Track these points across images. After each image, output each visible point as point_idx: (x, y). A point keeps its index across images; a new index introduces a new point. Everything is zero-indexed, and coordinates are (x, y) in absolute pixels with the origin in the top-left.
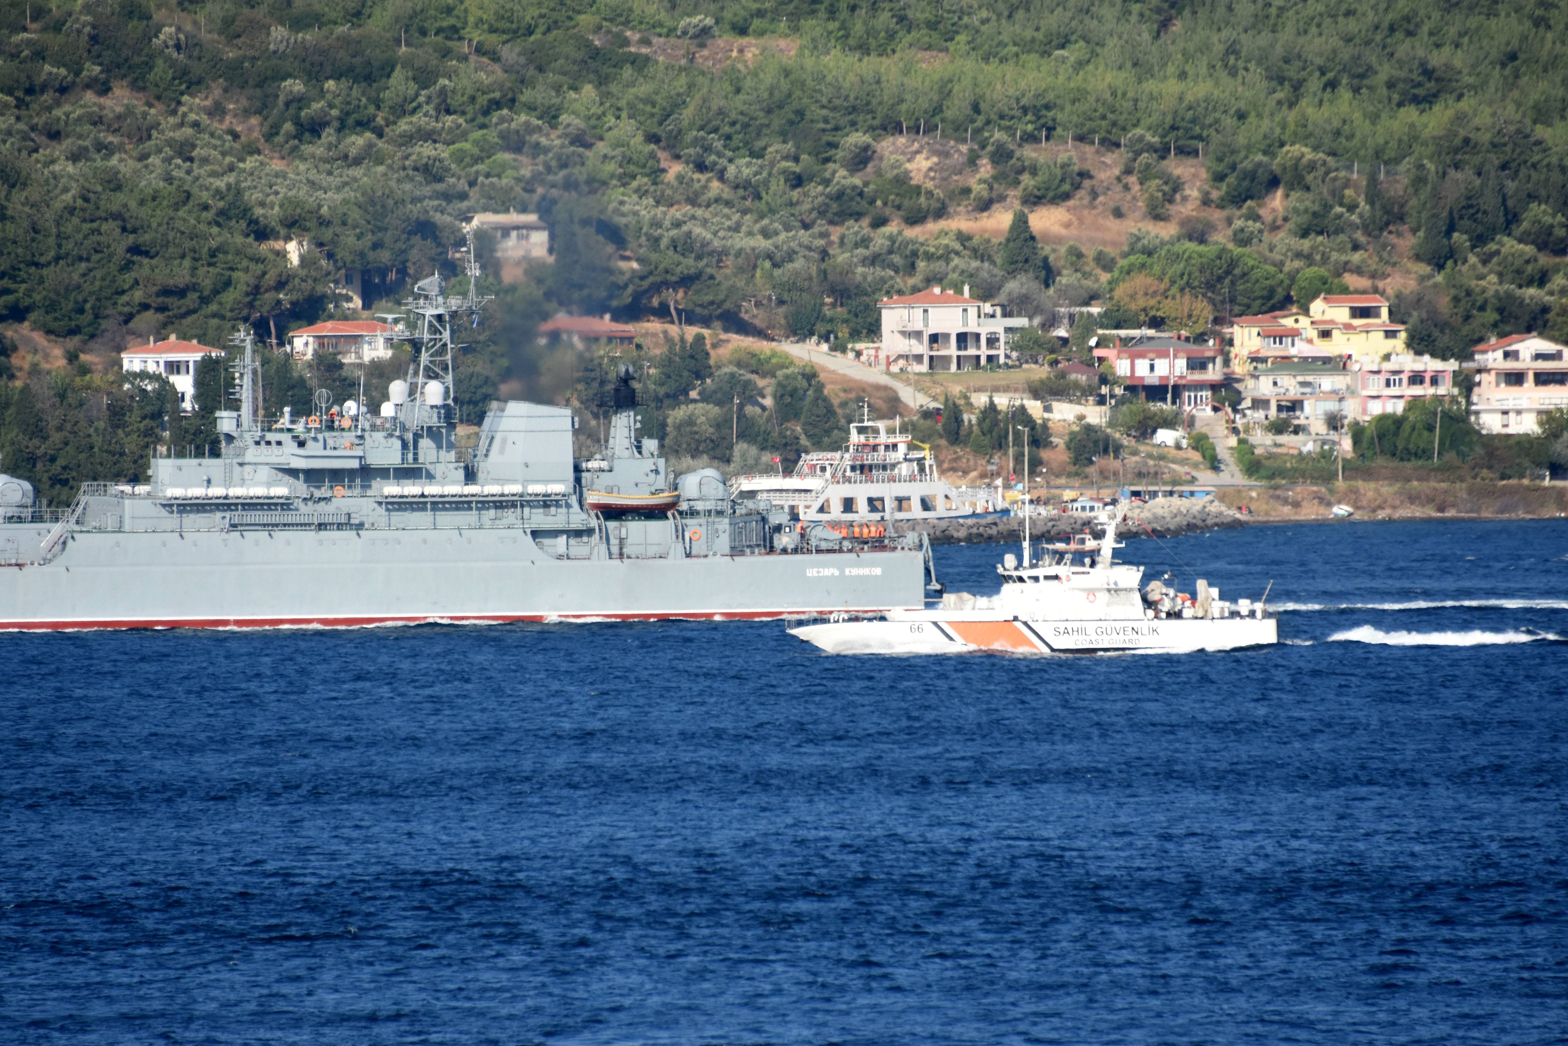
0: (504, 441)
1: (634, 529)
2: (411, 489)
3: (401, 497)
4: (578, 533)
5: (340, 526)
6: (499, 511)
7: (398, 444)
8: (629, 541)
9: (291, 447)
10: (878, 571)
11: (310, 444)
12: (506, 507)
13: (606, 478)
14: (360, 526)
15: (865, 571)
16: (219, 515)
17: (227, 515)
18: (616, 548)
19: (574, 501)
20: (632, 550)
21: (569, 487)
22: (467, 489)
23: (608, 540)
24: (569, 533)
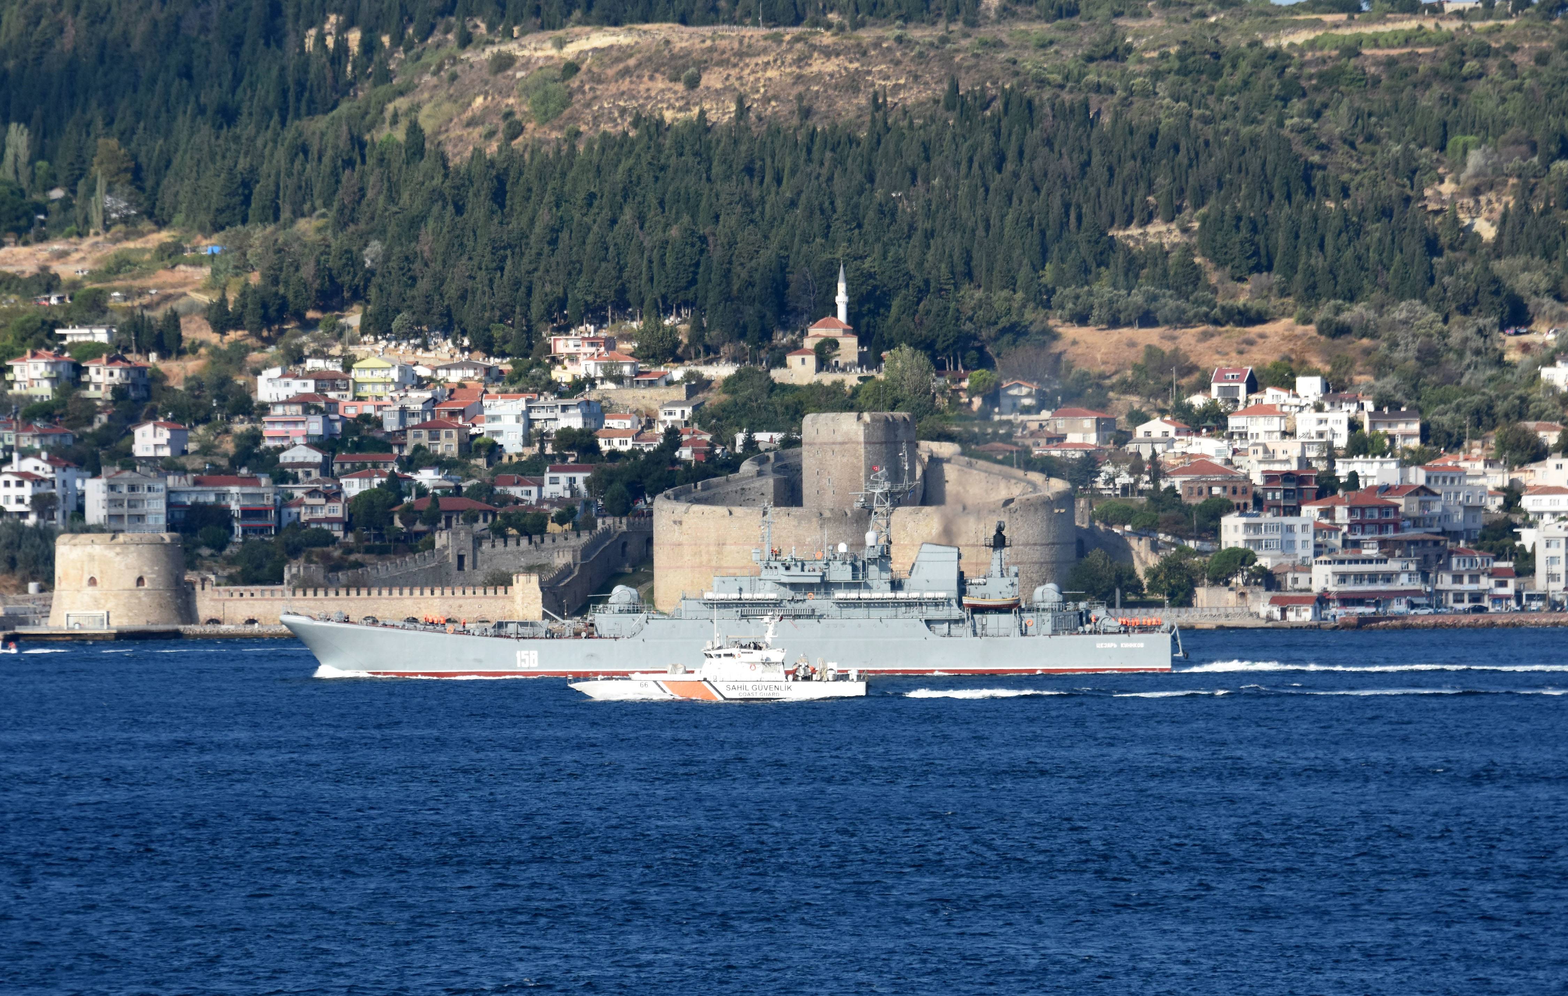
0: (919, 566)
1: (992, 619)
2: (853, 595)
3: (846, 600)
4: (956, 621)
5: (809, 617)
6: (908, 608)
7: (850, 568)
8: (988, 626)
9: (782, 570)
10: (1142, 645)
11: (793, 568)
12: (913, 606)
13: (982, 589)
14: (821, 616)
15: (1134, 645)
16: (735, 610)
17: (739, 610)
18: (979, 631)
19: (954, 602)
20: (989, 632)
21: (954, 594)
22: (891, 595)
23: (974, 626)
24: (950, 622)
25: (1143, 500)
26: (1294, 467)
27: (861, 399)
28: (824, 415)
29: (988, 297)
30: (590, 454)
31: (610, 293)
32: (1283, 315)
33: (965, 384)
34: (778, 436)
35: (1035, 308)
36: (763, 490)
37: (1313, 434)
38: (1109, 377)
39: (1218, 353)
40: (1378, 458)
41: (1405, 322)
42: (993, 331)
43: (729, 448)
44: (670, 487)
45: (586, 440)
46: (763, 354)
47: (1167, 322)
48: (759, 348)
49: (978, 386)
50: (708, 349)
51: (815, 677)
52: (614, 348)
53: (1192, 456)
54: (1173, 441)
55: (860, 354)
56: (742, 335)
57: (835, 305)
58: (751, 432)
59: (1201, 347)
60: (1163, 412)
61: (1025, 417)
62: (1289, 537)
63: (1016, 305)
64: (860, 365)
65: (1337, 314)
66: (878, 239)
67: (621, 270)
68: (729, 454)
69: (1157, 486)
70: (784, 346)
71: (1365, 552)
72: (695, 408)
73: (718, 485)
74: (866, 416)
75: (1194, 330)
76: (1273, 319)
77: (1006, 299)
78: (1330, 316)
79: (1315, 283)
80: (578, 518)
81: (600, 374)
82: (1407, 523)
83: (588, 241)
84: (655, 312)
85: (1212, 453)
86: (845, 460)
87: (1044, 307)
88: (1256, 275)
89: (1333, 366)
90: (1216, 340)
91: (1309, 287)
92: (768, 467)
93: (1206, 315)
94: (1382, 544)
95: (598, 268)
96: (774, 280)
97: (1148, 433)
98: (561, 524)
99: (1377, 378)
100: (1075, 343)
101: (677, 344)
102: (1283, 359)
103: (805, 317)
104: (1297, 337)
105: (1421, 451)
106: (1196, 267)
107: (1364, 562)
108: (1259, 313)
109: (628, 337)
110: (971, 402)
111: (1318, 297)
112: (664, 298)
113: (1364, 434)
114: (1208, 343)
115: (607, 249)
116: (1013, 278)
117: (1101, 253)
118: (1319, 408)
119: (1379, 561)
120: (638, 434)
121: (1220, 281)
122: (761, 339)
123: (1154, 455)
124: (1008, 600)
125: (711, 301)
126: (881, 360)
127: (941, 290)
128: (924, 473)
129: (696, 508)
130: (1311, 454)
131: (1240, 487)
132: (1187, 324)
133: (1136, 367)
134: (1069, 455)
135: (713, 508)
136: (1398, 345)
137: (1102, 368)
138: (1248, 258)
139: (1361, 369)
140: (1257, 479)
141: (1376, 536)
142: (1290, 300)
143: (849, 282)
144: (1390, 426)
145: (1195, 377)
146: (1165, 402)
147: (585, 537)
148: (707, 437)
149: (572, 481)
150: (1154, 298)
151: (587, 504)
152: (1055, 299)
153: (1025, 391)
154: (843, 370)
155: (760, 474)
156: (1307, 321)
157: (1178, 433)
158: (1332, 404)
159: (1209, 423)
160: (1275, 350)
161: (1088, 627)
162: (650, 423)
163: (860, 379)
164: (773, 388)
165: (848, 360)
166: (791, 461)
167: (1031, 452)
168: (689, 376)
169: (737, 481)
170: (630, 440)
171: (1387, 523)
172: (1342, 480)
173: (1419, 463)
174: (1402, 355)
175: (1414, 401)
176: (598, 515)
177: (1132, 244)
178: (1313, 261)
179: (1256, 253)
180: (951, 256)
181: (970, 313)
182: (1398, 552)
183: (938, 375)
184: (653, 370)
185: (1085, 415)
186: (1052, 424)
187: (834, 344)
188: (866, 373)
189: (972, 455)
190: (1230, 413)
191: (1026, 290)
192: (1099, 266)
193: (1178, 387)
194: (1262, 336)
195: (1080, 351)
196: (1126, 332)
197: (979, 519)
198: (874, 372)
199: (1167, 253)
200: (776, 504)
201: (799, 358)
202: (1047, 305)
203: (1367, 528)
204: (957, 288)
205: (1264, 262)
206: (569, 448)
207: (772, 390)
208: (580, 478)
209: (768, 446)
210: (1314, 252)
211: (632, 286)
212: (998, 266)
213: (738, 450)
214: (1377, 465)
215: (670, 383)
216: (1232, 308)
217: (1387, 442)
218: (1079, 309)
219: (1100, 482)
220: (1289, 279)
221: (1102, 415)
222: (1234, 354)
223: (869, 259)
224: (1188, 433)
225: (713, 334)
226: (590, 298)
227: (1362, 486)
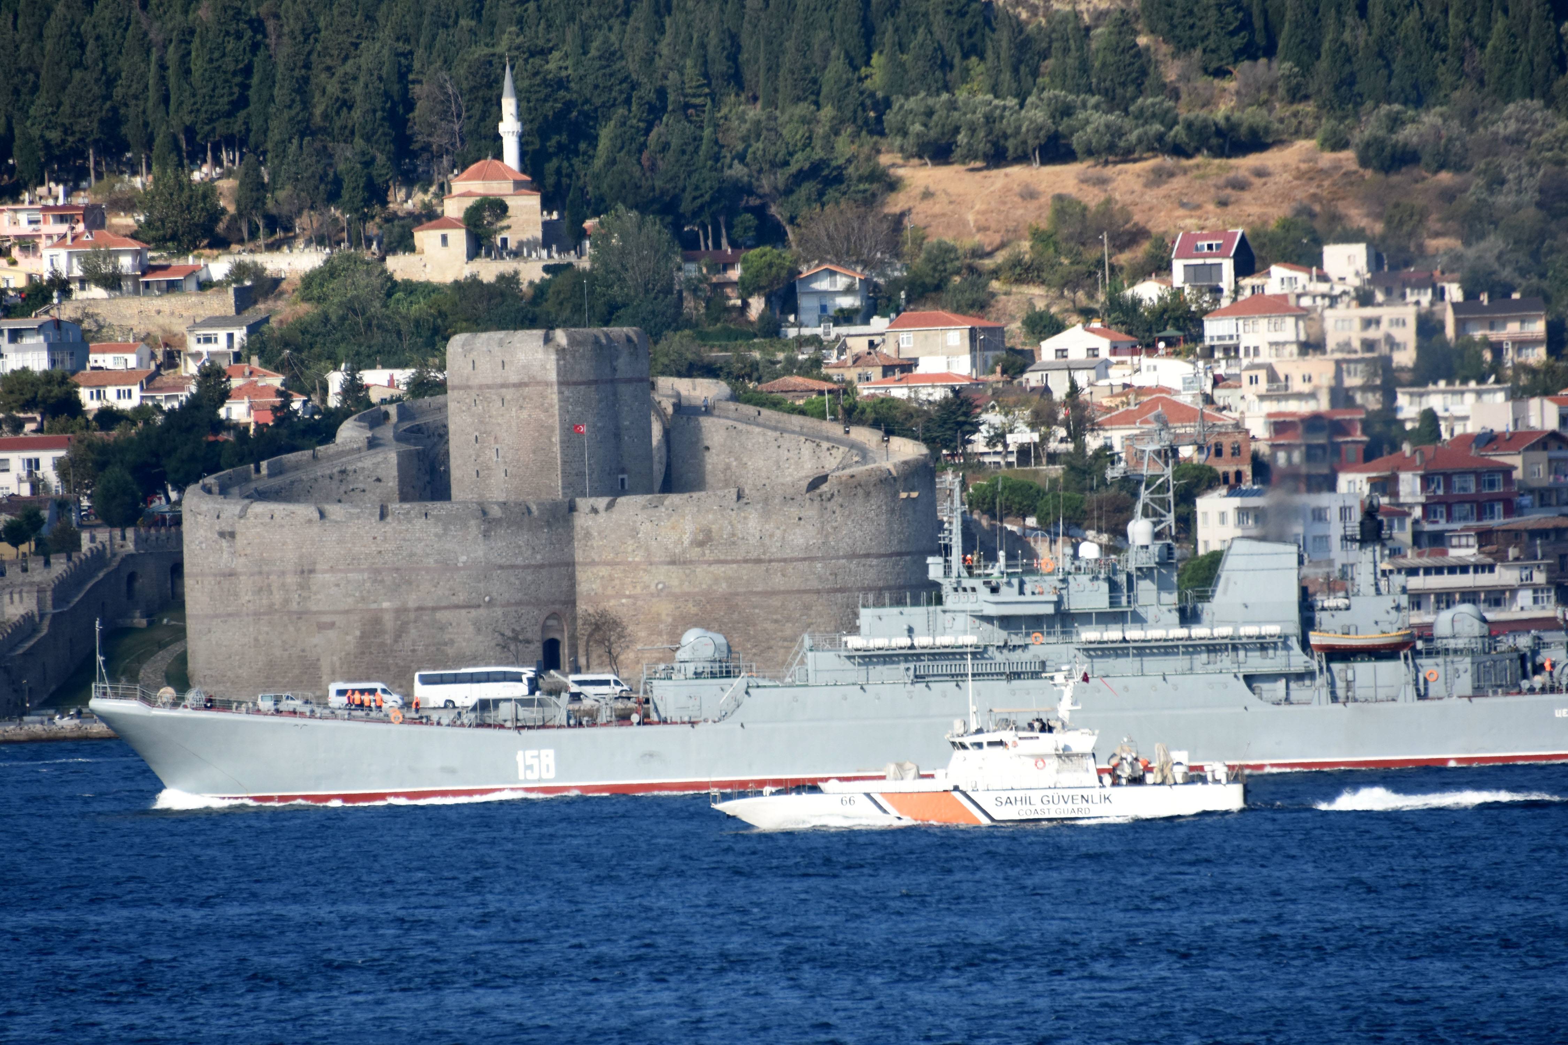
0: (1228, 579)
1: (1363, 670)
2: (1113, 634)
3: (1100, 642)
4: (1300, 677)
5: (1034, 675)
6: (1212, 655)
8: (1358, 683)
9: (984, 593)
11: (1004, 589)
12: (1220, 650)
13: (1343, 618)
16: (903, 666)
17: (911, 666)
18: (1341, 693)
19: (1294, 642)
20: (1359, 693)
21: (1293, 628)
22: (1183, 632)
23: (1332, 684)
24: (1289, 677)
25: (1056, 470)
26: (1323, 405)
27: (549, 306)
28: (484, 336)
29: (772, 118)
30: (63, 418)
31: (90, 125)
32: (1298, 133)
33: (735, 274)
34: (403, 375)
35: (856, 135)
36: (380, 473)
37: (1356, 344)
38: (990, 254)
39: (1183, 205)
40: (1473, 384)
41: (1515, 140)
42: (781, 178)
43: (316, 400)
44: (211, 472)
45: (56, 391)
46: (372, 228)
47: (1090, 153)
48: (365, 218)
49: (758, 274)
50: (273, 223)
51: (1150, 778)
52: (102, 225)
53: (1141, 391)
54: (1107, 364)
55: (546, 225)
56: (333, 197)
57: (499, 138)
58: (353, 371)
59: (1152, 196)
60: (1087, 314)
61: (843, 330)
62: (1319, 529)
63: (820, 131)
64: (546, 243)
65: (1392, 130)
66: (571, 18)
67: (110, 83)
68: (316, 410)
69: (1081, 447)
70: (410, 214)
71: (1453, 553)
72: (253, 329)
73: (297, 467)
74: (561, 336)
75: (1138, 166)
76: (1279, 143)
77: (804, 121)
78: (1381, 133)
79: (1352, 74)
80: (45, 531)
81: (77, 272)
82: (1526, 500)
83: (47, 32)
84: (173, 157)
85: (1176, 384)
86: (524, 414)
87: (871, 133)
88: (1247, 63)
89: (1389, 222)
90: (1178, 183)
91: (1342, 82)
92: (387, 432)
93: (1160, 138)
94: (1484, 537)
95: (68, 81)
96: (387, 95)
97: (1062, 353)
98: (15, 544)
99: (1467, 243)
100: (927, 195)
101: (216, 214)
102: (1299, 212)
103: (446, 161)
104: (1323, 173)
105: (1549, 370)
106: (1139, 53)
107: (1452, 570)
108: (1253, 132)
109: (127, 205)
110: (746, 305)
111: (1358, 100)
112: (190, 132)
113: (1445, 343)
114: (1164, 189)
115: (82, 46)
116: (814, 81)
117: (971, 33)
118: (1364, 298)
119: (1479, 568)
120: (151, 378)
121: (1184, 77)
122: (367, 203)
123: (1074, 389)
124: (1393, 635)
125: (275, 135)
126: (583, 234)
127: (687, 106)
128: (667, 433)
129: (259, 508)
130: (1352, 381)
131: (1227, 444)
132: (1127, 156)
133: (1038, 236)
134: (923, 395)
135: (291, 507)
136: (1503, 182)
137: (978, 238)
138: (1232, 34)
139: (1438, 226)
140: (1258, 427)
141: (1473, 524)
142: (1308, 108)
143: (520, 95)
144: (1492, 327)
145: (1142, 251)
146: (1091, 296)
147: (60, 566)
148: (276, 381)
149: (33, 465)
150: (1067, 111)
151: (62, 506)
152: (891, 118)
153: (841, 282)
154: (516, 254)
155: (373, 444)
156: (1337, 143)
157: (1114, 351)
158: (1388, 292)
159: (1170, 331)
160: (1285, 196)
161: (1538, 680)
162: (172, 359)
163: (547, 269)
164: (391, 287)
165: (526, 236)
166: (428, 419)
167: (854, 391)
168: (240, 271)
169: (330, 458)
170: (136, 390)
171: (1492, 500)
172: (1409, 426)
173: (1547, 392)
174: (1511, 199)
175: (1535, 281)
176: (82, 526)
177: (1024, 15)
178: (1347, 36)
179: (1246, 25)
180: (703, 46)
181: (740, 147)
182: (1512, 552)
183: (687, 260)
184: (175, 262)
185: (950, 323)
186: (891, 340)
187: (499, 208)
188: (557, 259)
189: (750, 400)
190: (1206, 312)
191: (839, 103)
192: (966, 56)
193: (1112, 268)
194: (1261, 173)
195: (937, 209)
196: (1017, 173)
197: (766, 514)
198: (571, 257)
199: (1088, 29)
200: (404, 498)
201: (437, 234)
202: (877, 129)
203: (1457, 510)
204: (716, 104)
205: (1260, 39)
206: (28, 406)
207: (389, 295)
208: (47, 459)
209: (387, 394)
210: (1349, 20)
211: (132, 112)
212: (787, 61)
213: (333, 402)
214: (1470, 398)
215: (205, 285)
216: (1205, 126)
217: (1488, 356)
218: (933, 134)
219: (979, 443)
220: (1306, 69)
221: (979, 323)
222: (1211, 207)
223: (556, 54)
224: (1134, 351)
225: (281, 195)
226: (54, 136)
227: (1445, 436)
